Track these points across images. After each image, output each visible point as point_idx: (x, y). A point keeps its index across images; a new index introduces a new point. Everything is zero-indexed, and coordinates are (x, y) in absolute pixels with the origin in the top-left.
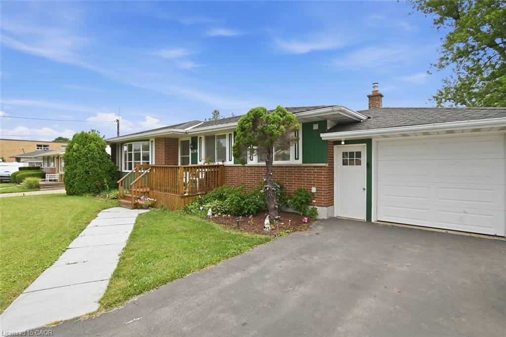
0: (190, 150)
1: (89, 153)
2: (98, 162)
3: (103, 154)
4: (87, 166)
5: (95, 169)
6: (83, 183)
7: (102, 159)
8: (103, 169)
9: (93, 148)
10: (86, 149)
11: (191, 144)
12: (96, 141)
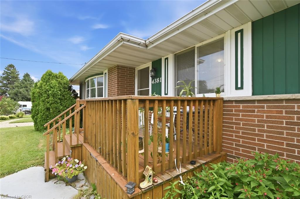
0: (150, 78)
1: (50, 90)
2: (59, 99)
3: (64, 91)
4: (48, 103)
5: (56, 105)
6: (45, 119)
7: (63, 96)
8: (64, 105)
9: (54, 85)
10: (48, 86)
11: (152, 71)
12: (59, 78)
